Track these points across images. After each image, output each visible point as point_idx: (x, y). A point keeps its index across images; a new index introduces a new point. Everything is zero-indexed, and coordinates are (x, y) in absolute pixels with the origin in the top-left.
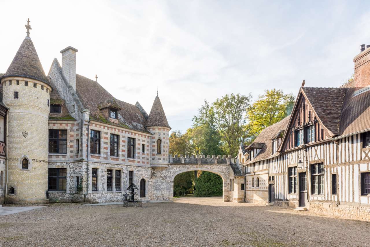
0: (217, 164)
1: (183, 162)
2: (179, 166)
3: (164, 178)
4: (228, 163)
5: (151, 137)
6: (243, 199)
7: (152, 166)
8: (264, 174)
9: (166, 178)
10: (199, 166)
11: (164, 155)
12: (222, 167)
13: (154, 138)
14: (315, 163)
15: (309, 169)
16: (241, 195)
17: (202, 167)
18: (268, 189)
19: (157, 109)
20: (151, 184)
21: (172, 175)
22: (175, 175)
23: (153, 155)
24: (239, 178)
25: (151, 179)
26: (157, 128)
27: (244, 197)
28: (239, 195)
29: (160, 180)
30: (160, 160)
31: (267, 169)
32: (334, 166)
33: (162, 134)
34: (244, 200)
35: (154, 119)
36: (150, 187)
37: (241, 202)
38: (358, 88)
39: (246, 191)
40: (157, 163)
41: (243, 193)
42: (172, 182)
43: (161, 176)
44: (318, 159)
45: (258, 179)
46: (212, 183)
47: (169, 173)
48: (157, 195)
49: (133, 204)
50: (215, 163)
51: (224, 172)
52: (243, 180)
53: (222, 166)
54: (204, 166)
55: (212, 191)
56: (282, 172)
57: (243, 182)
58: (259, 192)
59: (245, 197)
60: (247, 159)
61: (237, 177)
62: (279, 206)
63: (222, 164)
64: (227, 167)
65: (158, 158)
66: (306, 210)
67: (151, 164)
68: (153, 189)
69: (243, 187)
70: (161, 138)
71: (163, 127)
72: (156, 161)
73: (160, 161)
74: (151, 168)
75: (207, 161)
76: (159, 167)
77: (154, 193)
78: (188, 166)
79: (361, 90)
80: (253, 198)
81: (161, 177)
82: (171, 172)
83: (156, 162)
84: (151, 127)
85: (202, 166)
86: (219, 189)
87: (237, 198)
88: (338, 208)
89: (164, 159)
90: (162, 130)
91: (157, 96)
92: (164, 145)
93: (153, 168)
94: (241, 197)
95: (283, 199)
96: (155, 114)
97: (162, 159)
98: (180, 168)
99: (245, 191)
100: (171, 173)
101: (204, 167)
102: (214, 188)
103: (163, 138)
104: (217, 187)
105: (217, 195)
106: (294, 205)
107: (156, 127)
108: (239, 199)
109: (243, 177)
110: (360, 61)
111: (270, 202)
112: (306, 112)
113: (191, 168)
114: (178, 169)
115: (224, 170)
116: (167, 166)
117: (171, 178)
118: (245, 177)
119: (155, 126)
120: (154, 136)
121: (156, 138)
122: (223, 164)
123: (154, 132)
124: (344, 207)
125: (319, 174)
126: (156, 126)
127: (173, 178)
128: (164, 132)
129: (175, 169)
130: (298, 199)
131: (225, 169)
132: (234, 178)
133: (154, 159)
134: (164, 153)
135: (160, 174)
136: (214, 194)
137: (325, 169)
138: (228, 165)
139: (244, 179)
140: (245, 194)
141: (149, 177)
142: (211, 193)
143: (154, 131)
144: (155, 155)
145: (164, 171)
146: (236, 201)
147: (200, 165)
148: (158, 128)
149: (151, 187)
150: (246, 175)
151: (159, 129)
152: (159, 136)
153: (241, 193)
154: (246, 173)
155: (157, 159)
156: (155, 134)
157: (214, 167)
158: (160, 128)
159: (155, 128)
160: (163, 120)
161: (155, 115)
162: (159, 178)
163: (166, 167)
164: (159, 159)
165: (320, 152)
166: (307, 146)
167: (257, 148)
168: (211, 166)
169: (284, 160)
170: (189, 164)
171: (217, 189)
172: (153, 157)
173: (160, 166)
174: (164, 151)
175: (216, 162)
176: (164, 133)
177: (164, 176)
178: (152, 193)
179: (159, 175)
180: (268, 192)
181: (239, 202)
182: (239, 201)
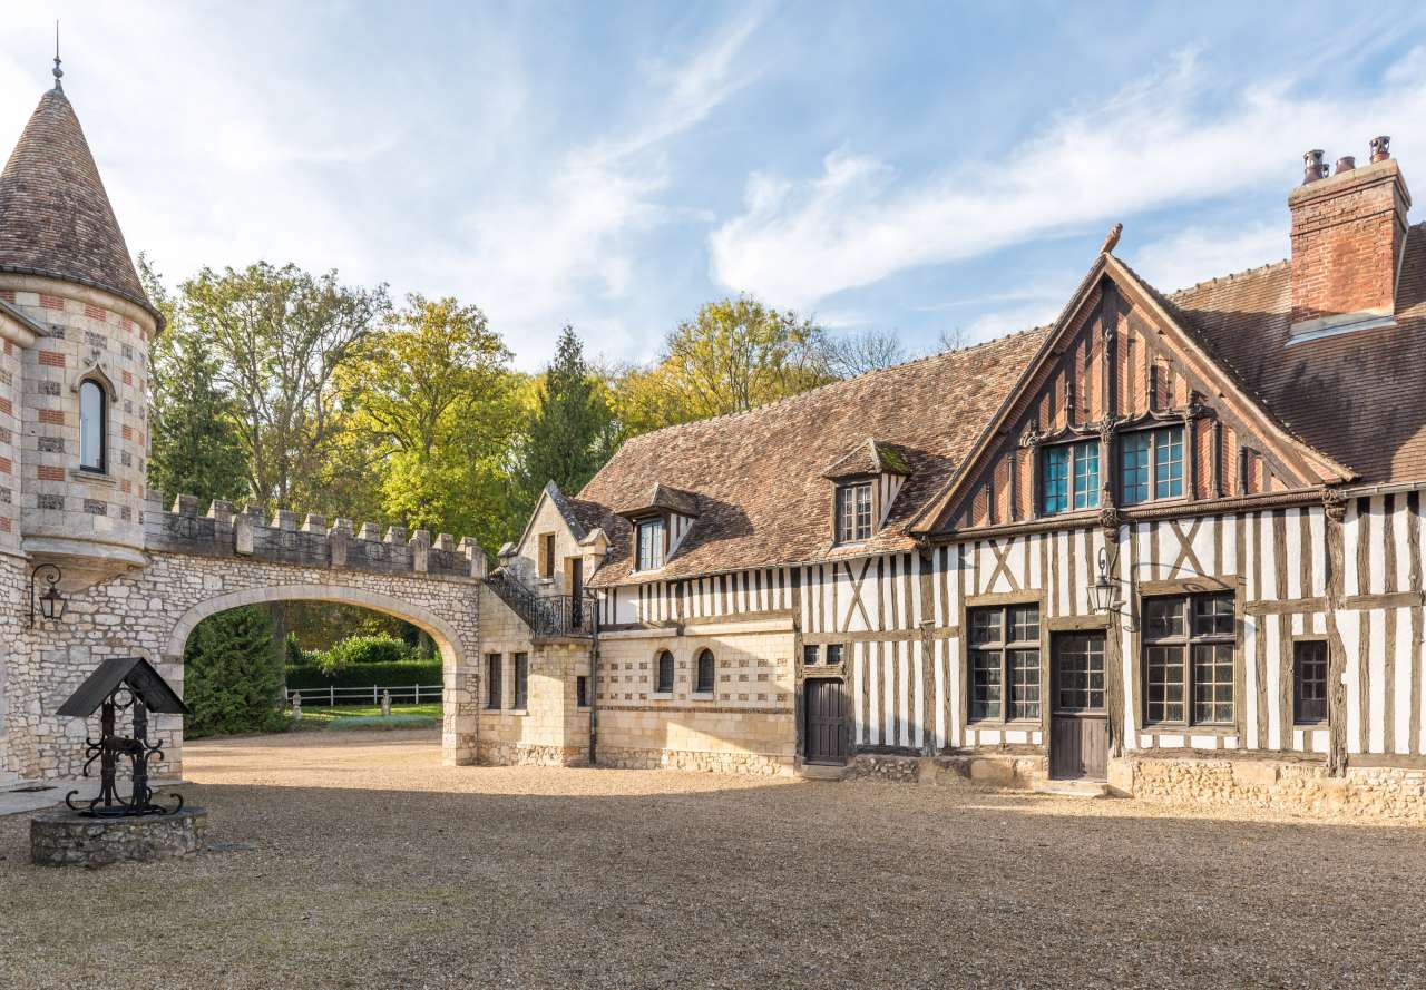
0: (424, 573)
1: (246, 545)
2: (219, 566)
3: (121, 635)
4: (479, 571)
5: (24, 348)
6: (586, 750)
7: (32, 545)
8: (761, 633)
9: (132, 635)
10: (332, 575)
11: (126, 487)
12: (449, 590)
13: (58, 360)
14: (1180, 590)
15: (1134, 616)
16: (574, 733)
17: (351, 584)
18: (791, 704)
19: (68, 176)
20: (24, 669)
21: (177, 615)
22: (193, 620)
23: (40, 477)
24: (572, 647)
25: (26, 638)
26: (81, 300)
27: (587, 743)
28: (569, 731)
29: (90, 647)
30: (103, 512)
31: (783, 613)
32: (1309, 605)
33: (114, 346)
34: (590, 753)
35: (49, 236)
36: (20, 693)
37: (577, 765)
38: (1312, 313)
39: (602, 713)
40: (77, 535)
41: (585, 723)
42: (177, 660)
43: (99, 618)
44: (1201, 574)
45: (705, 659)
46: (211, 672)
47: (156, 604)
48: (63, 741)
49: (160, 833)
50: (417, 568)
51: (458, 616)
52: (587, 660)
53: (445, 587)
54: (360, 578)
55: (215, 710)
56: (916, 626)
57: (584, 670)
58: (714, 715)
59: (594, 739)
60: (601, 559)
61: (561, 645)
62: (896, 779)
63: (447, 578)
64: (470, 591)
65: (87, 501)
66: (1110, 793)
67: (25, 536)
68: (36, 706)
69: (585, 692)
70: (108, 373)
71: (121, 305)
72: (67, 521)
73: (104, 525)
74: (23, 564)
75: (363, 552)
76: (90, 561)
77: (43, 729)
78: (275, 572)
79: (1331, 321)
80: (665, 747)
81: (94, 622)
82: (164, 601)
83: (73, 521)
84: (30, 283)
85: (349, 576)
86: (247, 699)
87: (562, 745)
88: (1338, 781)
89: (125, 513)
90: (113, 319)
91: (53, 86)
92: (128, 423)
93: (40, 565)
94: (577, 738)
95: (919, 743)
96: (54, 201)
97: (113, 510)
98: (223, 577)
99: (596, 709)
100: (169, 607)
101: (360, 584)
102: (224, 695)
103: (120, 376)
104: (236, 692)
105: (239, 731)
106: (1015, 772)
107: (70, 290)
108: (569, 749)
109: (585, 646)
110: (1323, 209)
111: (806, 763)
112: (1125, 366)
113: (287, 581)
114: (213, 583)
115: (457, 605)
116: (139, 559)
117: (169, 634)
118: (596, 644)
119: (63, 279)
120: (52, 345)
121: (69, 361)
122: (454, 578)
123: (53, 321)
124: (1384, 776)
125: (1197, 639)
126: (79, 283)
127: (182, 634)
128: (125, 336)
129: (191, 579)
130: (1045, 748)
131: (461, 601)
132: (528, 647)
133: (51, 503)
134: (128, 473)
135: (94, 608)
136: (221, 726)
137: (1250, 620)
138: (473, 582)
139: (588, 655)
140: (594, 723)
141: (13, 621)
142: (206, 720)
143: (54, 317)
144: (62, 479)
145: (118, 590)
146: (558, 761)
147: (340, 570)
148: (90, 303)
149: (27, 693)
150: (602, 635)
151: (95, 311)
152: (96, 354)
153: (575, 720)
154: (600, 629)
155: (80, 505)
156: (58, 332)
157: (409, 590)
158: (104, 308)
159: (62, 297)
160: (117, 262)
161: (57, 208)
162: (82, 635)
163: (132, 567)
164: (96, 508)
165: (1211, 548)
166: (1132, 514)
167: (680, 513)
168: (397, 584)
169: (937, 576)
170: (279, 559)
171: (241, 699)
172: (48, 487)
173: (104, 553)
174: (126, 461)
175: (421, 562)
176: (124, 346)
177: (118, 620)
178: (33, 730)
179: (81, 614)
180: (793, 717)
181: (570, 766)
182: (570, 759)
